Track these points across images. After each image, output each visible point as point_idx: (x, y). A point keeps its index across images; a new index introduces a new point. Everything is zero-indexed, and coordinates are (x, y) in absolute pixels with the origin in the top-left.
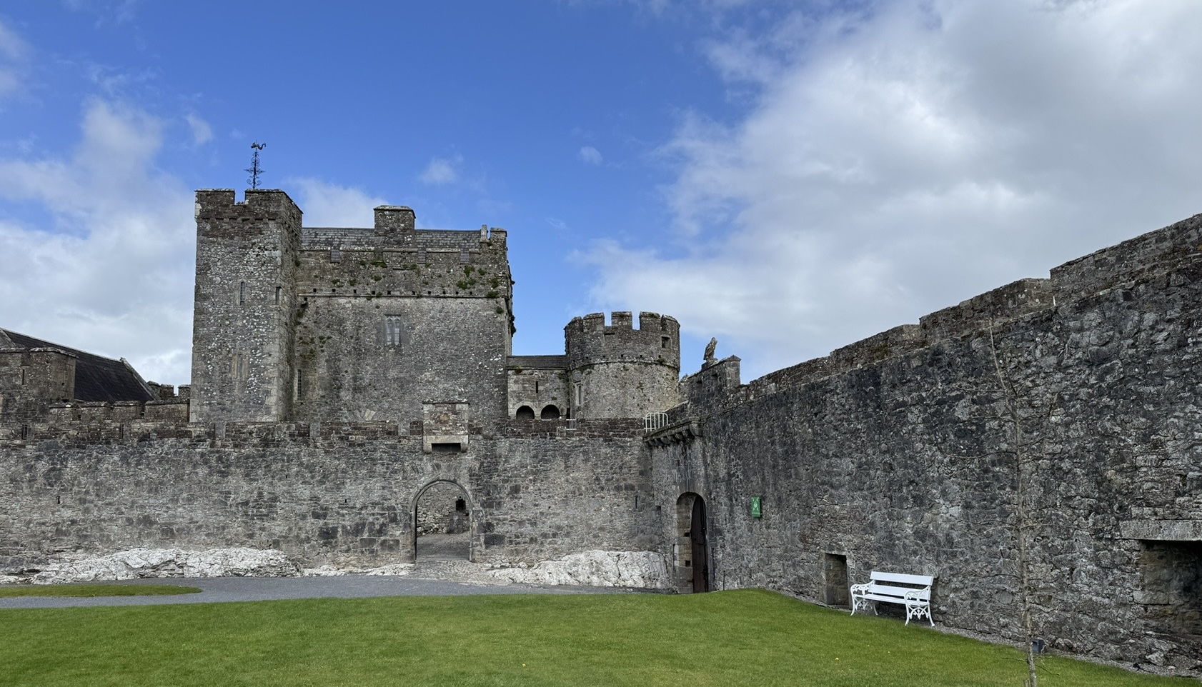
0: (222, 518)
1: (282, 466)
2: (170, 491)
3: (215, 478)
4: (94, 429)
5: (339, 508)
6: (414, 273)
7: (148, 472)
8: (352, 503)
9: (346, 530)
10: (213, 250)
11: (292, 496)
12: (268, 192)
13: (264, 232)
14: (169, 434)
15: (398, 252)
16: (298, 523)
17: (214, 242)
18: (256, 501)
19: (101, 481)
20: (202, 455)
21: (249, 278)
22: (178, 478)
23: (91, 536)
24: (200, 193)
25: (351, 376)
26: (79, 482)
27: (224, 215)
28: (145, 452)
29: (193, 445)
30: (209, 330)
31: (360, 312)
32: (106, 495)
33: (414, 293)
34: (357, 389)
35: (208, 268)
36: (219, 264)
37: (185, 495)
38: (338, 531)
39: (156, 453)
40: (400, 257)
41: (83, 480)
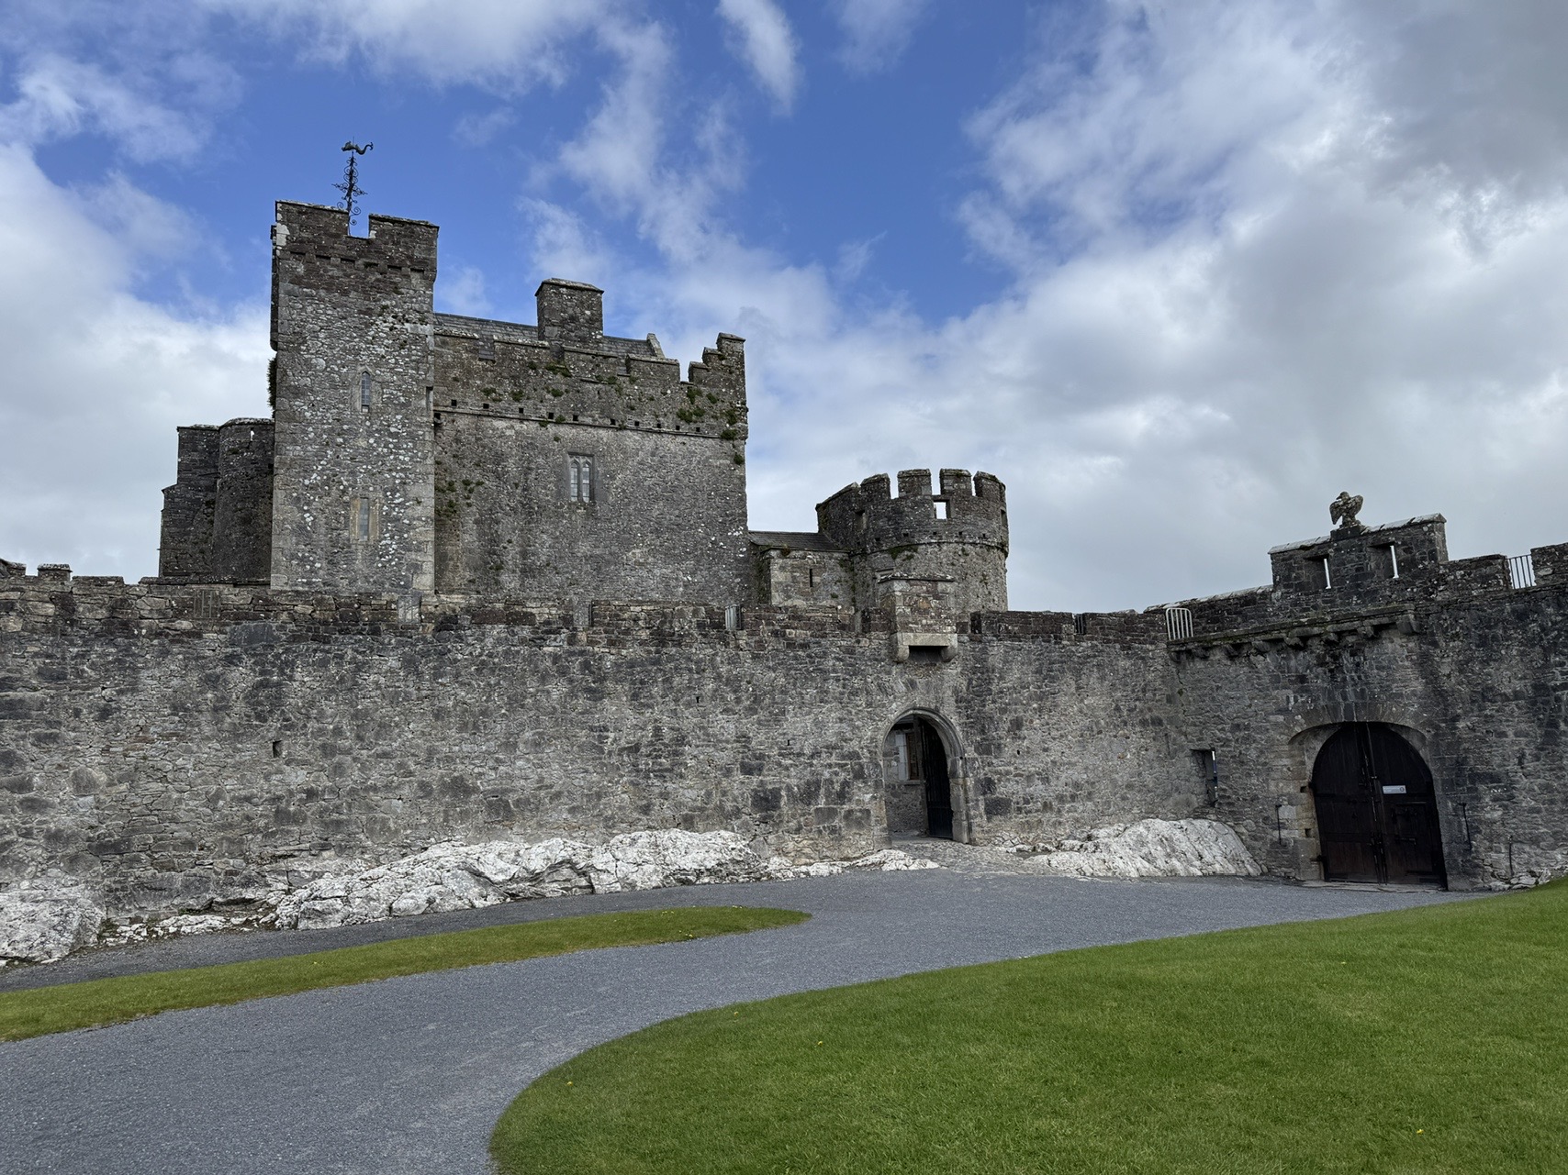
0: (595, 777)
1: (690, 680)
2: (499, 728)
3: (582, 702)
4: (347, 605)
5: (780, 755)
6: (613, 391)
7: (458, 691)
8: (798, 746)
9: (793, 793)
10: (309, 309)
11: (708, 735)
12: (411, 223)
13: (403, 290)
14: (494, 618)
15: (588, 354)
16: (719, 783)
17: (312, 297)
18: (651, 744)
19: (366, 709)
20: (556, 658)
21: (377, 365)
22: (515, 702)
23: (348, 822)
24: (287, 207)
25: (518, 549)
26: (321, 714)
27: (331, 251)
28: (449, 651)
29: (537, 641)
30: (305, 451)
31: (528, 445)
32: (378, 736)
33: (613, 422)
34: (527, 572)
35: (301, 340)
36: (322, 335)
37: (528, 735)
38: (781, 796)
39: (471, 653)
40: (591, 362)
41: (329, 707)
